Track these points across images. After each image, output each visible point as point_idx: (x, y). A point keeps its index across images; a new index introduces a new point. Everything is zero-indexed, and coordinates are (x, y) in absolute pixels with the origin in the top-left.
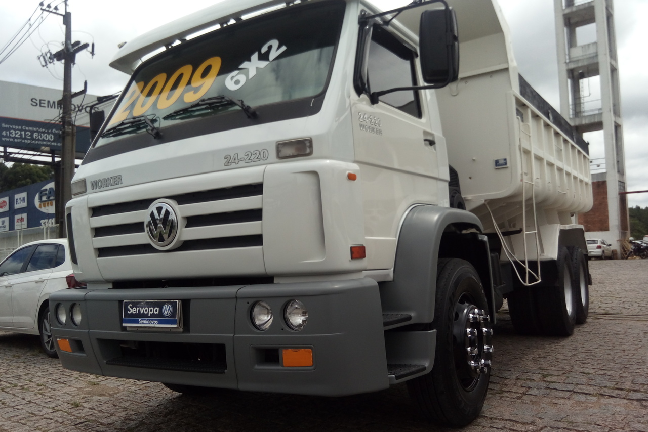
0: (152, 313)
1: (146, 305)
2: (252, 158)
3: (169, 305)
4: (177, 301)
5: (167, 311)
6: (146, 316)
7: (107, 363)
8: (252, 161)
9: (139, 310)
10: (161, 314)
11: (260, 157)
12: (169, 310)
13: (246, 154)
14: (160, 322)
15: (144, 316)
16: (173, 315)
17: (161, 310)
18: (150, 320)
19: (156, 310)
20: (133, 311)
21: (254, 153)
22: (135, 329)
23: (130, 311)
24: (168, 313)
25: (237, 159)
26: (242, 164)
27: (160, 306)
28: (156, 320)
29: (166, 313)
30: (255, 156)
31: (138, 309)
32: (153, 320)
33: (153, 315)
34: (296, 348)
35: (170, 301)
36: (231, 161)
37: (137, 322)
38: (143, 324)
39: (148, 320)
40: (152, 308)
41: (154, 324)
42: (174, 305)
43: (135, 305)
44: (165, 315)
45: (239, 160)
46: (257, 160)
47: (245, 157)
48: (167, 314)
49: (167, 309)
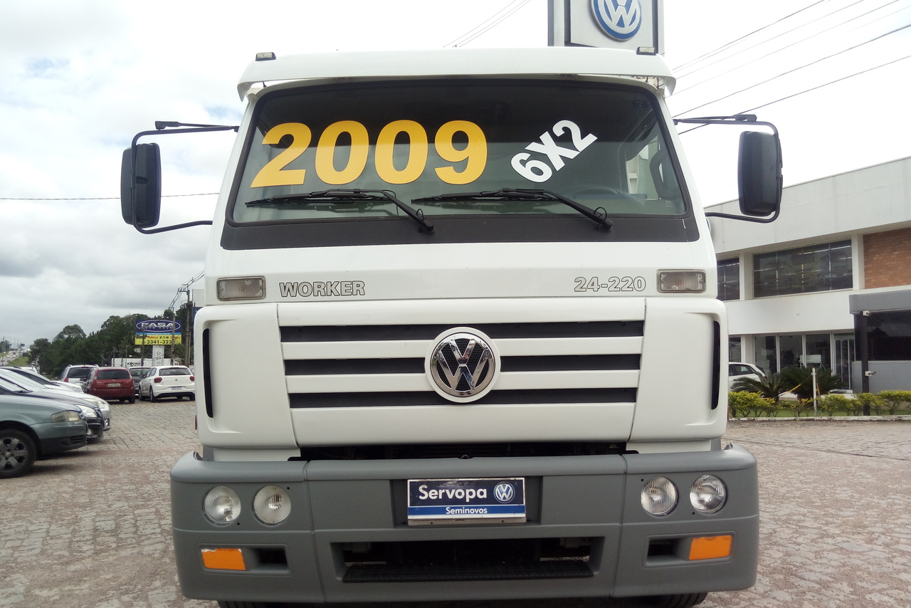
0: (473, 497)
1: (458, 486)
2: (620, 286)
3: (507, 485)
4: (523, 479)
5: (504, 494)
6: (463, 501)
7: (345, 581)
8: (621, 290)
9: (445, 494)
10: (491, 499)
11: (632, 286)
12: (507, 492)
13: (611, 280)
14: (491, 511)
15: (455, 502)
16: (517, 498)
17: (491, 492)
18: (470, 508)
19: (482, 493)
20: (433, 494)
21: (624, 280)
22: (429, 523)
23: (423, 495)
24: (507, 497)
25: (596, 284)
26: (603, 291)
27: (490, 486)
28: (483, 508)
29: (502, 497)
30: (625, 284)
31: (441, 492)
32: (477, 508)
33: (476, 501)
34: (711, 536)
35: (505, 479)
36: (585, 286)
37: (444, 512)
38: (452, 514)
39: (466, 508)
40: (473, 491)
41: (482, 514)
42: (517, 486)
43: (431, 486)
44: (502, 499)
45: (601, 286)
46: (629, 289)
47: (610, 284)
48: (504, 498)
49: (505, 490)
